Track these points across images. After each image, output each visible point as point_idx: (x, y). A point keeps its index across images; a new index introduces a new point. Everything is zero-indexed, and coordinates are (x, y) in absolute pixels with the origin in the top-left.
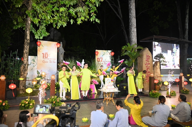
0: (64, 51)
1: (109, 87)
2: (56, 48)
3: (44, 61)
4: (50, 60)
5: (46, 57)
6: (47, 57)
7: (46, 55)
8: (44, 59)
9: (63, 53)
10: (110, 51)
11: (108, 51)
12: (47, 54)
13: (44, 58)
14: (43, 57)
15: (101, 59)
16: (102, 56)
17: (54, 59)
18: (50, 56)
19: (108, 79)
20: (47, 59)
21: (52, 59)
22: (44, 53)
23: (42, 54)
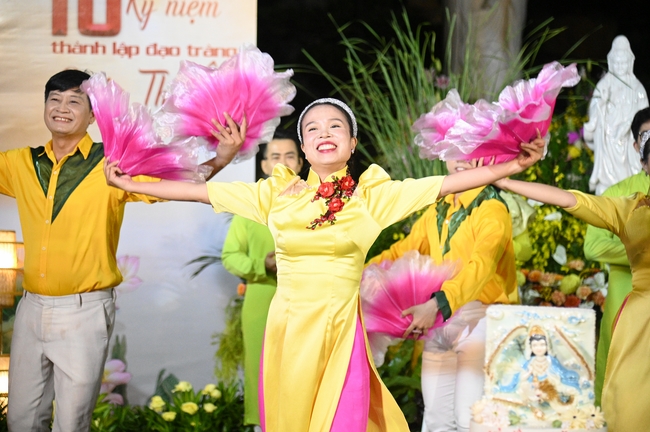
4: (156, 63)
5: (99, 16)
6: (113, 28)
13: (74, 36)
14: (59, 27)
17: (214, 52)
18: (149, 14)
19: (531, 323)
20: (109, 49)
21: (184, 51)
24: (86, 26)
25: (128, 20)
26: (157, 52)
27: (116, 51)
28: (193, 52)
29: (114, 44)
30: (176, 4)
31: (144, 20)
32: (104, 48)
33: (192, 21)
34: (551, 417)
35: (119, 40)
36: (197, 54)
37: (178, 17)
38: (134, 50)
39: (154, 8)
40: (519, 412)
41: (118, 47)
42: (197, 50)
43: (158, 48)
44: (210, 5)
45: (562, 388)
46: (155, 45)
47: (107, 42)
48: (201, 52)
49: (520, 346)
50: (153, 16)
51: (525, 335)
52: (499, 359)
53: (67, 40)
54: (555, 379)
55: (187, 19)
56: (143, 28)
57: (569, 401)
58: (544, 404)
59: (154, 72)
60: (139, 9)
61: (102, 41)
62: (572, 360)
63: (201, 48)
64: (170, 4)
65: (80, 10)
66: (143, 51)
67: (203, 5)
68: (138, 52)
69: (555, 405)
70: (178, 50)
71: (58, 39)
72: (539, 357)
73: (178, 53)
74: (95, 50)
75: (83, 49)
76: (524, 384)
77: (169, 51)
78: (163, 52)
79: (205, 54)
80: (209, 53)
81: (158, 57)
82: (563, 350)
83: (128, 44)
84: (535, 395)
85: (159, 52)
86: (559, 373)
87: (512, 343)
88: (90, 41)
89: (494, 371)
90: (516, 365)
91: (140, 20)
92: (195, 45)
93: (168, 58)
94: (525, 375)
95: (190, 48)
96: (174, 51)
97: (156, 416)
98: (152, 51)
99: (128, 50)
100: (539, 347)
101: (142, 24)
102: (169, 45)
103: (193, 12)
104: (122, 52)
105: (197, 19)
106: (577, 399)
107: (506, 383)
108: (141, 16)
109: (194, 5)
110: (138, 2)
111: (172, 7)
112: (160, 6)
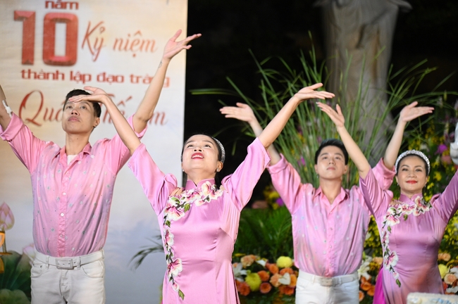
0: (397, 3)
3: (34, 101)
5: (60, 50)
6: (70, 60)
7: (61, 29)
8: (33, 84)
9: (387, 24)
12: (71, 23)
13: (39, 65)
14: (27, 57)
18: (99, 49)
20: (67, 76)
21: (127, 79)
22: (34, 15)
23: (11, 16)
24: (49, 57)
25: (83, 54)
26: (105, 80)
27: (72, 78)
28: (135, 79)
29: (71, 73)
30: (122, 41)
31: (96, 53)
32: (63, 75)
33: (134, 55)
35: (75, 69)
36: (137, 81)
37: (123, 52)
38: (87, 78)
39: (104, 44)
41: (74, 75)
42: (138, 78)
43: (107, 76)
44: (149, 42)
46: (104, 74)
47: (65, 70)
48: (141, 80)
50: (102, 50)
53: (33, 68)
55: (130, 53)
56: (95, 60)
60: (92, 45)
61: (62, 69)
63: (141, 77)
64: (117, 41)
65: (44, 44)
66: (94, 78)
67: (143, 42)
68: (90, 79)
70: (123, 78)
71: (26, 68)
73: (123, 80)
74: (55, 76)
75: (46, 76)
77: (115, 79)
78: (111, 80)
79: (144, 81)
80: (147, 81)
81: (106, 84)
83: (82, 73)
85: (107, 80)
88: (52, 69)
91: (93, 53)
92: (136, 74)
93: (114, 84)
95: (132, 76)
96: (120, 79)
98: (101, 78)
99: (82, 78)
101: (94, 57)
102: (115, 74)
103: (135, 48)
104: (78, 78)
105: (138, 53)
108: (93, 50)
109: (136, 42)
110: (92, 39)
111: (119, 44)
112: (109, 43)
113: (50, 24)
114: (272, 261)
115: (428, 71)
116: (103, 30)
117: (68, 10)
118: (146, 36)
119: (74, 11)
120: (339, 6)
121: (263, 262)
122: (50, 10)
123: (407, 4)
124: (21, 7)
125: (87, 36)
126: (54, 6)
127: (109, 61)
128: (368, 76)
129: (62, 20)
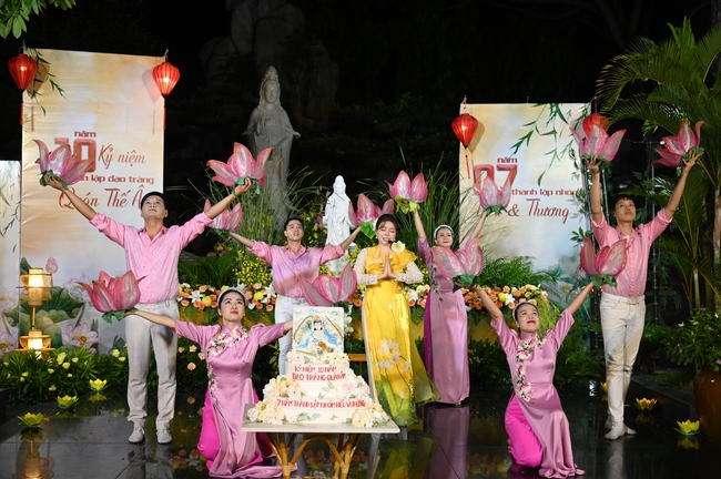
0: (291, 133)
1: (312, 390)
2: (154, 100)
4: (113, 185)
6: (92, 168)
7: (85, 149)
9: (286, 146)
10: (576, 110)
11: (564, 107)
12: (92, 146)
15: (508, 173)
16: (509, 153)
17: (143, 180)
18: (109, 161)
19: (315, 314)
20: (90, 178)
21: (127, 180)
22: (68, 140)
23: (53, 141)
25: (99, 164)
26: (114, 180)
27: (93, 179)
28: (132, 180)
29: (92, 176)
30: (124, 156)
31: (107, 164)
32: (87, 178)
33: (131, 166)
34: (324, 358)
35: (94, 174)
36: (134, 181)
37: (125, 163)
38: (102, 179)
39: (112, 158)
40: (309, 356)
41: (94, 177)
42: (134, 179)
44: (141, 157)
45: (328, 345)
46: (113, 177)
47: (89, 175)
48: (136, 180)
49: (309, 326)
50: (112, 162)
51: (312, 320)
52: (299, 332)
54: (325, 341)
55: (129, 164)
56: (107, 168)
57: (332, 351)
58: (321, 353)
59: (112, 190)
60: (105, 159)
62: (334, 331)
63: (136, 178)
64: (120, 156)
66: (106, 179)
67: (137, 157)
68: (104, 180)
69: (325, 353)
70: (125, 179)
72: (318, 330)
73: (125, 181)
76: (311, 344)
77: (120, 180)
78: (117, 180)
79: (138, 181)
80: (140, 181)
81: (114, 182)
82: (329, 327)
83: (99, 176)
84: (316, 349)
86: (327, 338)
87: (305, 324)
89: (297, 337)
90: (308, 334)
91: (105, 164)
92: (133, 177)
93: (120, 183)
94: (311, 339)
95: (130, 178)
96: (123, 180)
97: (116, 359)
98: (111, 179)
99: (99, 179)
100: (318, 326)
101: (106, 166)
102: (120, 177)
103: (132, 161)
104: (96, 180)
105: (134, 164)
106: (336, 350)
107: (303, 343)
108: (106, 162)
109: (133, 157)
110: (105, 155)
111: (121, 158)
112: (116, 158)
113: (79, 145)
114: (218, 288)
115: (306, 175)
116: (112, 150)
117: (89, 138)
118: (138, 154)
119: (93, 138)
120: (258, 135)
121: (212, 290)
122: (78, 137)
123: (297, 134)
124: (59, 136)
125: (102, 153)
126: (80, 135)
127: (116, 169)
128: (275, 176)
129: (85, 144)
